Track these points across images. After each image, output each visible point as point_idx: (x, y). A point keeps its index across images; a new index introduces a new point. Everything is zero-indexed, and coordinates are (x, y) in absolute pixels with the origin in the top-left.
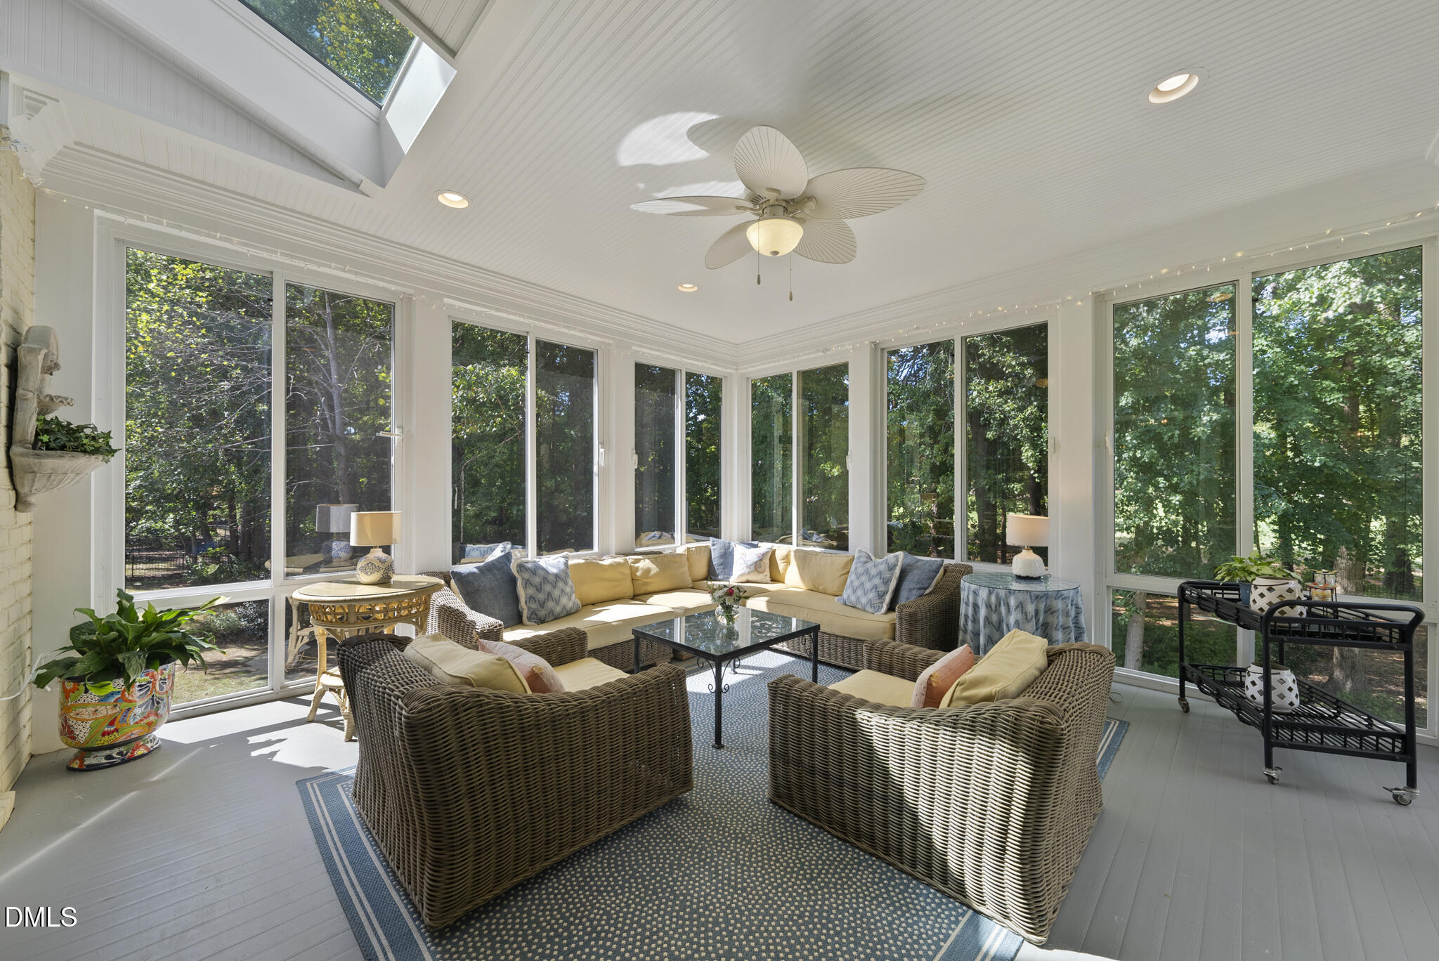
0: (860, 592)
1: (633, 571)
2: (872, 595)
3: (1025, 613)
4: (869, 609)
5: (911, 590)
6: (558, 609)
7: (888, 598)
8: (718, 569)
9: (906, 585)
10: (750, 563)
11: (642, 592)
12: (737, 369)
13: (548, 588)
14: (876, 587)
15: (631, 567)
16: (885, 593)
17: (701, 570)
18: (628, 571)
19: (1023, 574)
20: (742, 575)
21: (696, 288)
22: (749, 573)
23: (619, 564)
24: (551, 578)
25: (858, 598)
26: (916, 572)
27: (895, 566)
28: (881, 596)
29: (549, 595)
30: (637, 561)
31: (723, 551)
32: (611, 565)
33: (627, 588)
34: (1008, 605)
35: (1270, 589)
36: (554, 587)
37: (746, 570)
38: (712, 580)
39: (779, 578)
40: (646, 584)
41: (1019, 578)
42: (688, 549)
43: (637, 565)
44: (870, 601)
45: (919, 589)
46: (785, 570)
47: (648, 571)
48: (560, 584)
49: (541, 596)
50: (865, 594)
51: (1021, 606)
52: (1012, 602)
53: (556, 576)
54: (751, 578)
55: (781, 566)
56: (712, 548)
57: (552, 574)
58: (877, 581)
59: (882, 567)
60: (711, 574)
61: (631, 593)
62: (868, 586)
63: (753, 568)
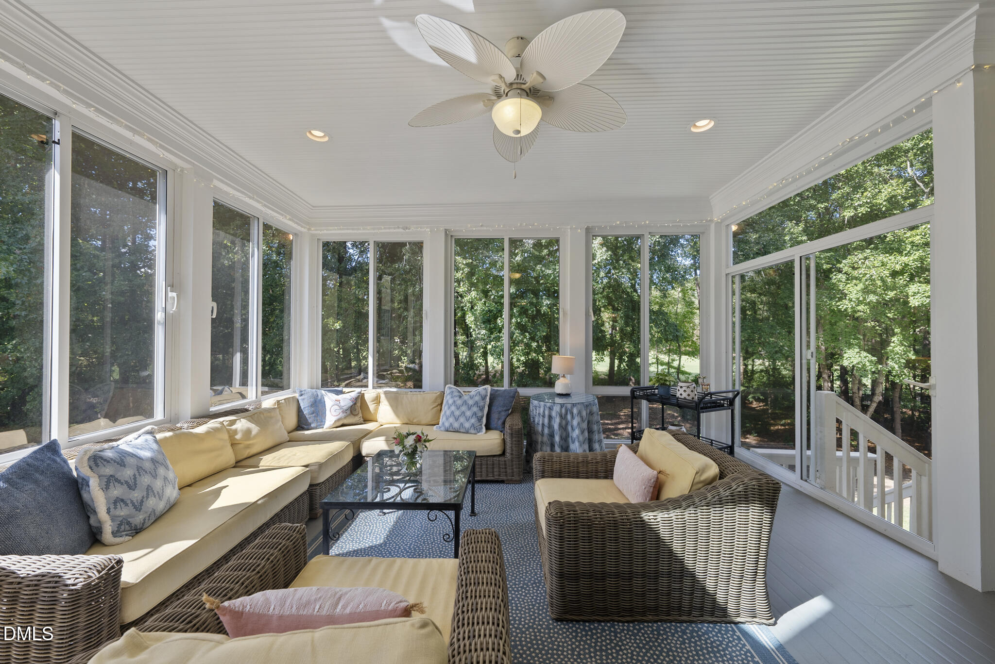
0: (462, 420)
1: (232, 434)
2: (473, 420)
3: (582, 417)
4: (472, 431)
5: (500, 412)
6: (161, 506)
7: (484, 420)
8: (310, 418)
9: (494, 409)
10: (345, 408)
11: (245, 456)
12: (309, 229)
13: (146, 480)
14: (475, 414)
15: (228, 431)
16: (482, 417)
17: (292, 420)
18: (226, 436)
19: (564, 392)
20: (339, 420)
21: (326, 139)
22: (345, 417)
23: (216, 430)
24: (148, 465)
25: (462, 424)
26: (500, 399)
27: (486, 396)
28: (480, 420)
29: (149, 489)
30: (233, 423)
31: (312, 400)
32: (208, 433)
33: (228, 456)
34: (572, 413)
35: (688, 387)
36: (155, 476)
37: (342, 415)
38: (303, 429)
39: (370, 418)
40: (248, 447)
41: (560, 395)
42: (278, 401)
43: (234, 427)
44: (473, 425)
45: (506, 411)
46: (376, 410)
47: (248, 432)
48: (161, 471)
49: (136, 495)
50: (467, 420)
51: (580, 413)
52: (575, 411)
53: (153, 460)
54: (346, 421)
55: (372, 407)
56: (300, 398)
57: (147, 459)
58: (475, 409)
59: (477, 398)
60: (302, 424)
61: (232, 461)
62: (468, 413)
63: (349, 412)
